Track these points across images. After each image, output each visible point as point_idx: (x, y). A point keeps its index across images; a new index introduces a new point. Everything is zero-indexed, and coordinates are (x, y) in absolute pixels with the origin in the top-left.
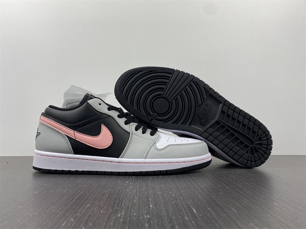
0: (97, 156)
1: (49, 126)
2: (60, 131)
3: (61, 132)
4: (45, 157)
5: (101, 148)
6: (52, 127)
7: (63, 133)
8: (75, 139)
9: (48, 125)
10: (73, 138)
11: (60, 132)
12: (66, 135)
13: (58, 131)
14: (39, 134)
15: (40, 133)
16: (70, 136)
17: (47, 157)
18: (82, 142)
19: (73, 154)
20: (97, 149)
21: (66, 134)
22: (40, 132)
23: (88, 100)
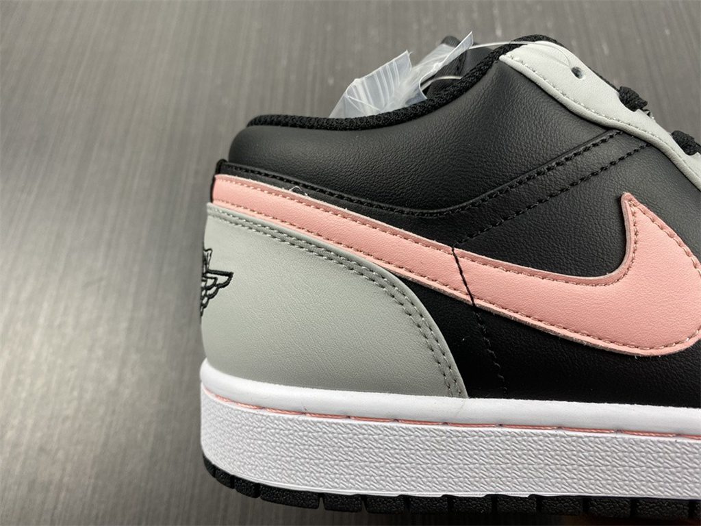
0: (631, 402)
1: (285, 227)
2: (360, 256)
3: (369, 260)
4: (286, 421)
5: (654, 352)
6: (303, 233)
7: (379, 265)
8: (468, 298)
9: (277, 224)
10: (457, 293)
11: (360, 264)
12: (404, 280)
13: (349, 259)
14: (225, 279)
15: (230, 275)
16: (435, 285)
17: (296, 417)
18: (518, 316)
19: (460, 395)
20: (629, 357)
21: (402, 272)
22: (228, 270)
23: (504, 53)
